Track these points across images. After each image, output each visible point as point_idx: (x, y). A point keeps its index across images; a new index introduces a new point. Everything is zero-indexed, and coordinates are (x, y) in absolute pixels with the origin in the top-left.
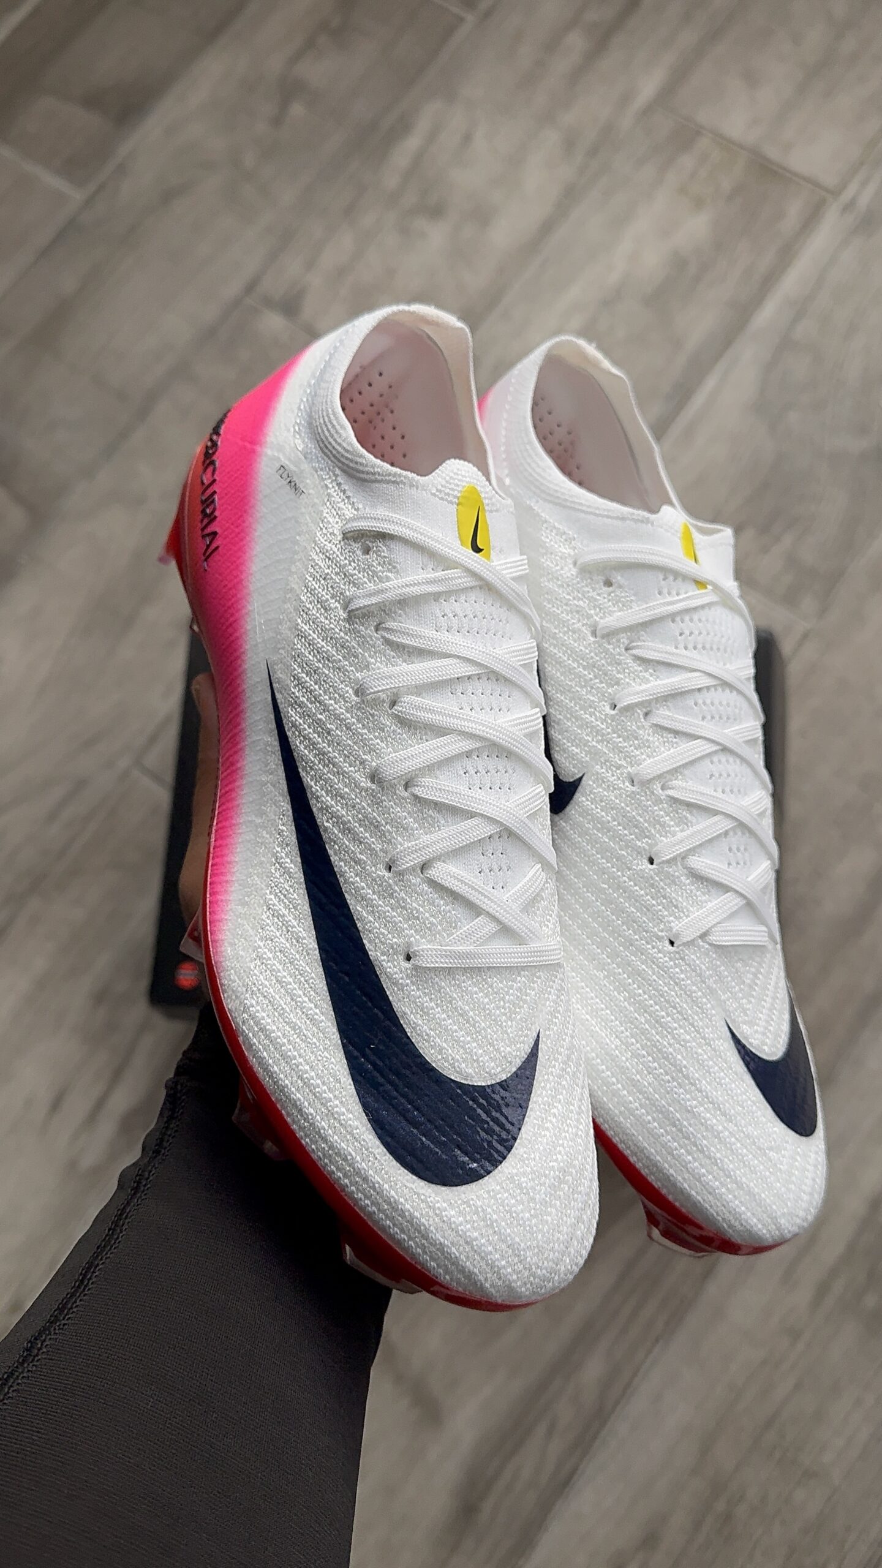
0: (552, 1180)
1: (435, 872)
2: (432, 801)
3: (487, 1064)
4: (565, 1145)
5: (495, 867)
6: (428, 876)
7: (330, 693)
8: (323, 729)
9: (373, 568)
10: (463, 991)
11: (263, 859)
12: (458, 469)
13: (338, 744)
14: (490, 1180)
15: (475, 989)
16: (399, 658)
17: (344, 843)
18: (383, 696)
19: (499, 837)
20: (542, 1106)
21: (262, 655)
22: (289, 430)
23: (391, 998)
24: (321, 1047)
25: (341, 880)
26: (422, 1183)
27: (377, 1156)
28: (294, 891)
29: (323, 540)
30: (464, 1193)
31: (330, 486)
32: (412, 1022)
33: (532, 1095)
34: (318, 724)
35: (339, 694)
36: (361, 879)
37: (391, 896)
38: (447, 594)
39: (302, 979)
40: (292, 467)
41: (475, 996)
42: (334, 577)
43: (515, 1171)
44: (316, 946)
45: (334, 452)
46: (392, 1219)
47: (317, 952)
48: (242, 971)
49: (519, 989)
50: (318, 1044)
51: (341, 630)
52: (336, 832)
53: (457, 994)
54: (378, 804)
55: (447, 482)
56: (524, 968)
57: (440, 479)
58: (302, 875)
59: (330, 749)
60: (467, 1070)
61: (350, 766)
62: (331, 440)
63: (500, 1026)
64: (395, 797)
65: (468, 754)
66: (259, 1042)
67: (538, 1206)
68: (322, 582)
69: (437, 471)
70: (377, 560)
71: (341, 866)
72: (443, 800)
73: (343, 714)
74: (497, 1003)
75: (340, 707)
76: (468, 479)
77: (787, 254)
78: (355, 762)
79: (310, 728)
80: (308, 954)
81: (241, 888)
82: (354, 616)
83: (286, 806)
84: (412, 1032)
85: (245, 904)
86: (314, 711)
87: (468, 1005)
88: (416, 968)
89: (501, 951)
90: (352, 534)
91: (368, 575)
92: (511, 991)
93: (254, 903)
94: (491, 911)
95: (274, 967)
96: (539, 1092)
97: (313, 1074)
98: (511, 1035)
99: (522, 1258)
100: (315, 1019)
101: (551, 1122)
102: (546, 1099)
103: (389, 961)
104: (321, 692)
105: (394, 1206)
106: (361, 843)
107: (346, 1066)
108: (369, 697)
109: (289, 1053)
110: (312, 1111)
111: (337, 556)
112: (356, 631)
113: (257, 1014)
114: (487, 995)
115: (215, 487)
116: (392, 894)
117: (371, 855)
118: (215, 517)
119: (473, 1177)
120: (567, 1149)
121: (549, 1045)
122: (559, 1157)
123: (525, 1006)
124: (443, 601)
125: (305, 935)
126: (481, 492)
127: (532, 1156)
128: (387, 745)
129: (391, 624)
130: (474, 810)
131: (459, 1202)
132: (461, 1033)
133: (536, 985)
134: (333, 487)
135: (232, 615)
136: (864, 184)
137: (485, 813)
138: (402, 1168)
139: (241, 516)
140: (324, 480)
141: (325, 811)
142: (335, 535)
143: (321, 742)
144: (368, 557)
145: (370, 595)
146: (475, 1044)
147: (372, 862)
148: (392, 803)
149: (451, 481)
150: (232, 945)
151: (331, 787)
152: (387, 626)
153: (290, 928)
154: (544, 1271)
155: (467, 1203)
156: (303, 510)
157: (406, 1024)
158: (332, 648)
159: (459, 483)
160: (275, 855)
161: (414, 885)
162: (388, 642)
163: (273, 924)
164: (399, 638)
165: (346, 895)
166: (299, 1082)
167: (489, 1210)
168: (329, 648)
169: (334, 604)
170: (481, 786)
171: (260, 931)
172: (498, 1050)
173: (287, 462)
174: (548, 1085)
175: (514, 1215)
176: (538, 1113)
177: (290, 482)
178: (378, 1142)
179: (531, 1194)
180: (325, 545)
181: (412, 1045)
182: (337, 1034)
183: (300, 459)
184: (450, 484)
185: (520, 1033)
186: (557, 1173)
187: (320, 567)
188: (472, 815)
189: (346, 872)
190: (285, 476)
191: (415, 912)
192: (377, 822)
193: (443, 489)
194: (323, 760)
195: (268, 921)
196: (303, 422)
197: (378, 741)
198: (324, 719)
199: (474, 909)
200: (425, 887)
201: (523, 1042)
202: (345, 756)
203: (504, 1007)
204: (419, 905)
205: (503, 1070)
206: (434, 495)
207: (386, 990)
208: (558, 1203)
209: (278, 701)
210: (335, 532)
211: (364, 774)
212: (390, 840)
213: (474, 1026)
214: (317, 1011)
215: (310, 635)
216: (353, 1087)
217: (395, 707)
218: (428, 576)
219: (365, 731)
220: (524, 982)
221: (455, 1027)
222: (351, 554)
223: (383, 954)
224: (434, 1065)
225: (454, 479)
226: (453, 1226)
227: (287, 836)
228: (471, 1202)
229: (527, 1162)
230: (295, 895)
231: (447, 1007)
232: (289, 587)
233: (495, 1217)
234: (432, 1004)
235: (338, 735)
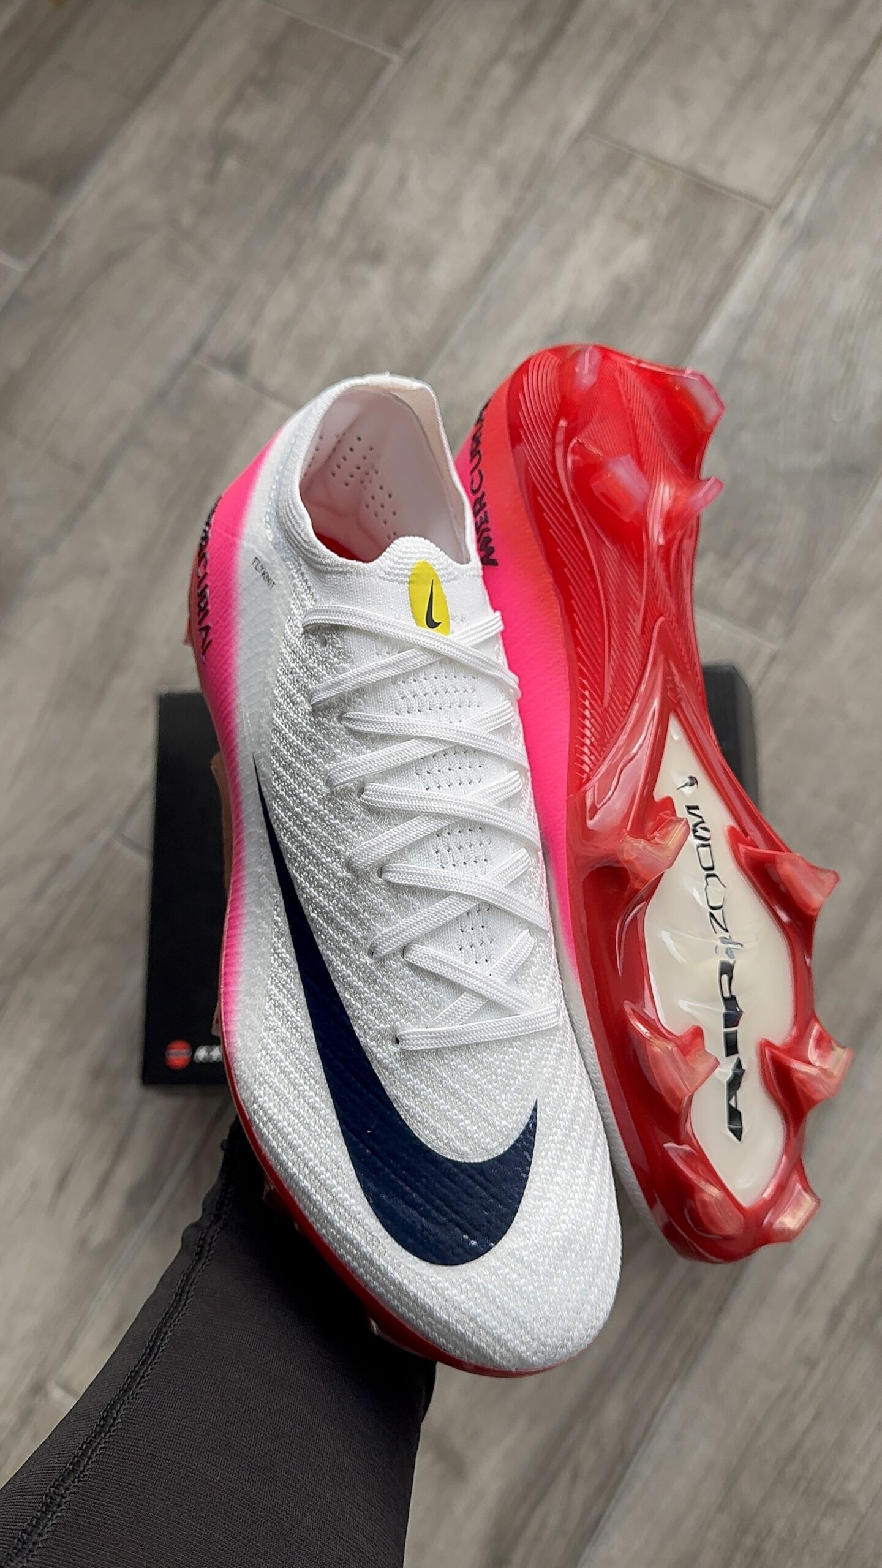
0: (556, 1250)
1: (414, 956)
2: (404, 886)
3: (482, 1140)
4: (570, 1212)
5: (477, 943)
6: (408, 959)
7: (303, 786)
8: (300, 821)
9: (329, 660)
10: (452, 1070)
11: (263, 949)
12: (407, 548)
13: (315, 836)
14: (491, 1257)
15: (465, 1066)
16: (363, 745)
17: (329, 933)
18: (350, 785)
19: (478, 912)
20: (543, 1176)
21: (249, 748)
22: (261, 521)
23: (383, 1083)
24: (323, 1135)
25: (330, 969)
26: (424, 1264)
27: (380, 1239)
28: (291, 981)
29: (289, 633)
30: (466, 1271)
31: (296, 576)
32: (404, 1105)
33: (532, 1166)
34: (296, 817)
35: (311, 787)
36: (347, 966)
37: (375, 982)
38: (405, 676)
39: (302, 1068)
40: (265, 559)
41: (465, 1073)
42: (298, 671)
43: (516, 1246)
44: (313, 1035)
45: (296, 542)
46: (399, 1299)
47: (314, 1040)
48: (250, 1062)
49: (512, 1061)
50: (320, 1132)
51: (307, 724)
52: (321, 922)
53: (446, 1073)
54: (355, 892)
55: (395, 563)
56: (515, 1039)
57: (388, 562)
58: (296, 965)
59: (308, 841)
60: (462, 1149)
61: (327, 857)
62: (293, 530)
63: (495, 1100)
64: (369, 884)
65: (438, 834)
66: (269, 1132)
67: (542, 1278)
68: (290, 676)
69: (385, 553)
70: (333, 651)
71: (328, 955)
72: (415, 884)
73: (316, 806)
74: (489, 1077)
75: (313, 800)
76: (418, 555)
77: (729, 273)
78: (331, 852)
79: (290, 820)
80: (307, 1043)
81: (248, 978)
82: (318, 710)
83: (279, 897)
84: (405, 1115)
85: (251, 995)
86: (292, 804)
87: (459, 1082)
88: (403, 1052)
89: (489, 1025)
90: (309, 627)
91: (326, 667)
92: (503, 1064)
93: (258, 993)
94: (473, 988)
95: (277, 1057)
96: (539, 1162)
97: (317, 1161)
98: (505, 1108)
99: (529, 1329)
100: (316, 1108)
101: (553, 1191)
102: (547, 1168)
103: (378, 1046)
104: (296, 785)
105: (399, 1287)
106: (343, 931)
107: (346, 1152)
108: (338, 788)
109: (295, 1142)
110: (319, 1198)
111: (300, 650)
112: (319, 724)
113: (265, 1105)
114: (477, 1071)
115: (207, 582)
116: (376, 979)
117: (354, 943)
118: (208, 611)
119: (475, 1254)
120: (573, 1217)
121: (549, 1113)
122: (563, 1226)
123: (519, 1077)
124: (401, 683)
125: (303, 1024)
126: (435, 565)
127: (534, 1229)
128: (358, 834)
129: (351, 714)
130: (447, 889)
131: (461, 1280)
132: (454, 1112)
133: (530, 1054)
134: (298, 577)
135: (226, 709)
136: (801, 195)
137: (459, 891)
138: (404, 1251)
139: (227, 610)
140: (290, 569)
141: (310, 902)
142: (298, 627)
143: (300, 834)
144: (325, 649)
145: (329, 688)
146: (468, 1122)
147: (355, 950)
148: (367, 891)
149: (400, 561)
150: (242, 1036)
151: (313, 878)
152: (348, 716)
153: (289, 1018)
154: (555, 1339)
155: (468, 1281)
156: (275, 602)
157: (399, 1107)
158: (301, 741)
159: (409, 561)
160: (273, 945)
161: (395, 970)
162: (351, 732)
163: (275, 1014)
164: (360, 726)
165: (336, 985)
166: (306, 1169)
167: (490, 1286)
168: (299, 742)
169: (300, 698)
170: (455, 863)
171: (264, 1021)
172: (493, 1125)
173: (260, 554)
174: (549, 1153)
175: (517, 1289)
176: (538, 1184)
177: (264, 574)
178: (380, 1226)
179: (534, 1267)
180: (291, 638)
181: (406, 1128)
182: (337, 1120)
183: (271, 550)
184: (399, 564)
185: (516, 1104)
186: (561, 1242)
187: (287, 662)
188: (445, 894)
189: (332, 960)
190: (259, 567)
191: (398, 996)
192: (356, 910)
193: (391, 571)
194: (304, 851)
195: (271, 1011)
196: (272, 512)
197: (350, 830)
198: (301, 812)
199: (457, 988)
200: (406, 970)
201: (520, 1114)
202: (322, 847)
203: (496, 1081)
204: (402, 990)
205: (500, 1144)
206: (383, 578)
207: (378, 1075)
208: (565, 1272)
209: (264, 794)
210: (298, 625)
211: (340, 864)
212: (369, 927)
213: (466, 1103)
214: (317, 1099)
215: (283, 730)
216: (354, 1172)
217: (362, 796)
218: (383, 661)
219: (337, 821)
220: (516, 1053)
221: (448, 1106)
222: (311, 647)
223: (372, 1040)
224: (429, 1146)
225: (403, 558)
226: (456, 1304)
227: (282, 927)
228: (472, 1280)
229: (528, 1235)
230: (292, 984)
231: (438, 1087)
232: (266, 681)
233: (497, 1292)
234: (423, 1086)
235: (313, 827)
